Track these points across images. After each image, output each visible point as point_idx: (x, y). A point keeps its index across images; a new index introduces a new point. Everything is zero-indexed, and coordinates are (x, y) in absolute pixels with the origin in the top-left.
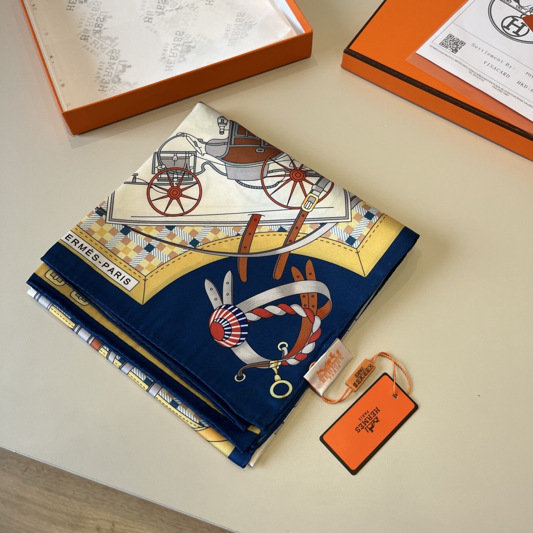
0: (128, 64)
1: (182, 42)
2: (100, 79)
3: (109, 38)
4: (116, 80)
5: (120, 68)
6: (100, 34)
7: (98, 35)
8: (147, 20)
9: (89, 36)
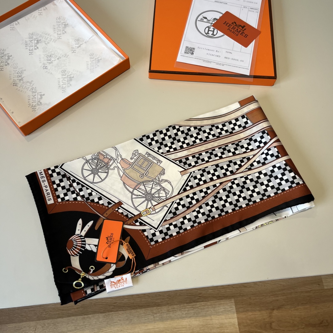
0: (42, 94)
1: (66, 75)
2: (31, 105)
3: (28, 82)
4: (39, 103)
5: (39, 97)
6: (23, 81)
7: (22, 82)
8: (44, 68)
9: (17, 83)
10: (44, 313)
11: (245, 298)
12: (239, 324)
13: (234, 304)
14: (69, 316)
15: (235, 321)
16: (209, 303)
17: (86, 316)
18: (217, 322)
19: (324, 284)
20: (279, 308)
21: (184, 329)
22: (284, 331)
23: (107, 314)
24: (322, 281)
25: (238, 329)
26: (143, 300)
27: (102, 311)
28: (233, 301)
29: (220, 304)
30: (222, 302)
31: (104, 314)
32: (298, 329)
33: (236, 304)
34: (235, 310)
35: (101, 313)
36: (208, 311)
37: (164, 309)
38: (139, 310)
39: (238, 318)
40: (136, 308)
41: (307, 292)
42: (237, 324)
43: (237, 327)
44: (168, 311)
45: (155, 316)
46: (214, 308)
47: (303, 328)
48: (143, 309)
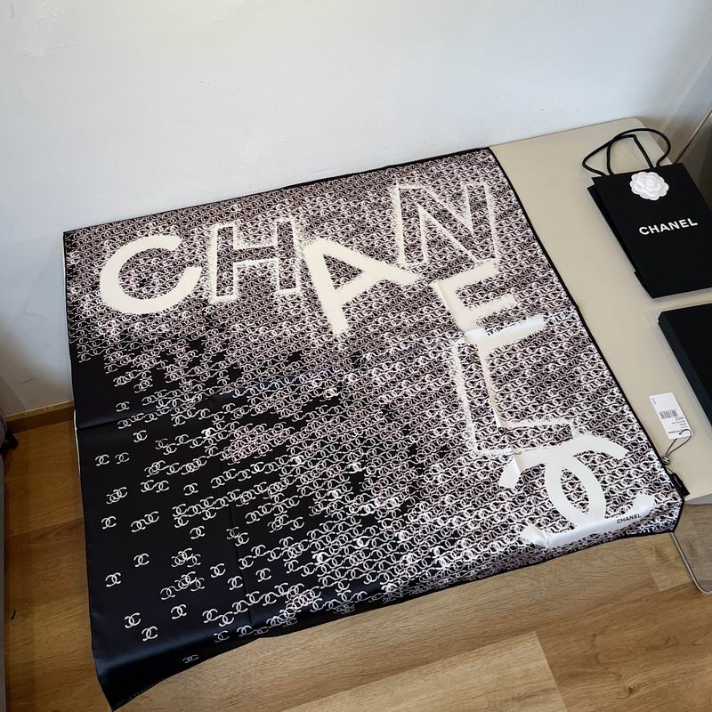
10: (261, 707)
11: (551, 627)
12: (551, 667)
13: (537, 638)
14: (298, 703)
15: (545, 662)
16: (500, 644)
17: (324, 699)
18: (519, 669)
19: (658, 585)
20: (602, 633)
21: (473, 690)
22: (617, 663)
23: (354, 689)
24: (654, 582)
25: (551, 675)
26: (404, 658)
27: (346, 687)
28: (534, 632)
29: (517, 643)
30: (520, 638)
31: (350, 691)
32: (637, 657)
33: (540, 637)
34: (540, 648)
35: (346, 690)
36: (501, 656)
37: (438, 665)
38: (401, 675)
39: (547, 657)
40: (397, 673)
41: (637, 601)
42: (548, 666)
43: (550, 670)
44: (444, 667)
45: (426, 678)
46: (510, 649)
47: (644, 654)
48: (407, 673)
